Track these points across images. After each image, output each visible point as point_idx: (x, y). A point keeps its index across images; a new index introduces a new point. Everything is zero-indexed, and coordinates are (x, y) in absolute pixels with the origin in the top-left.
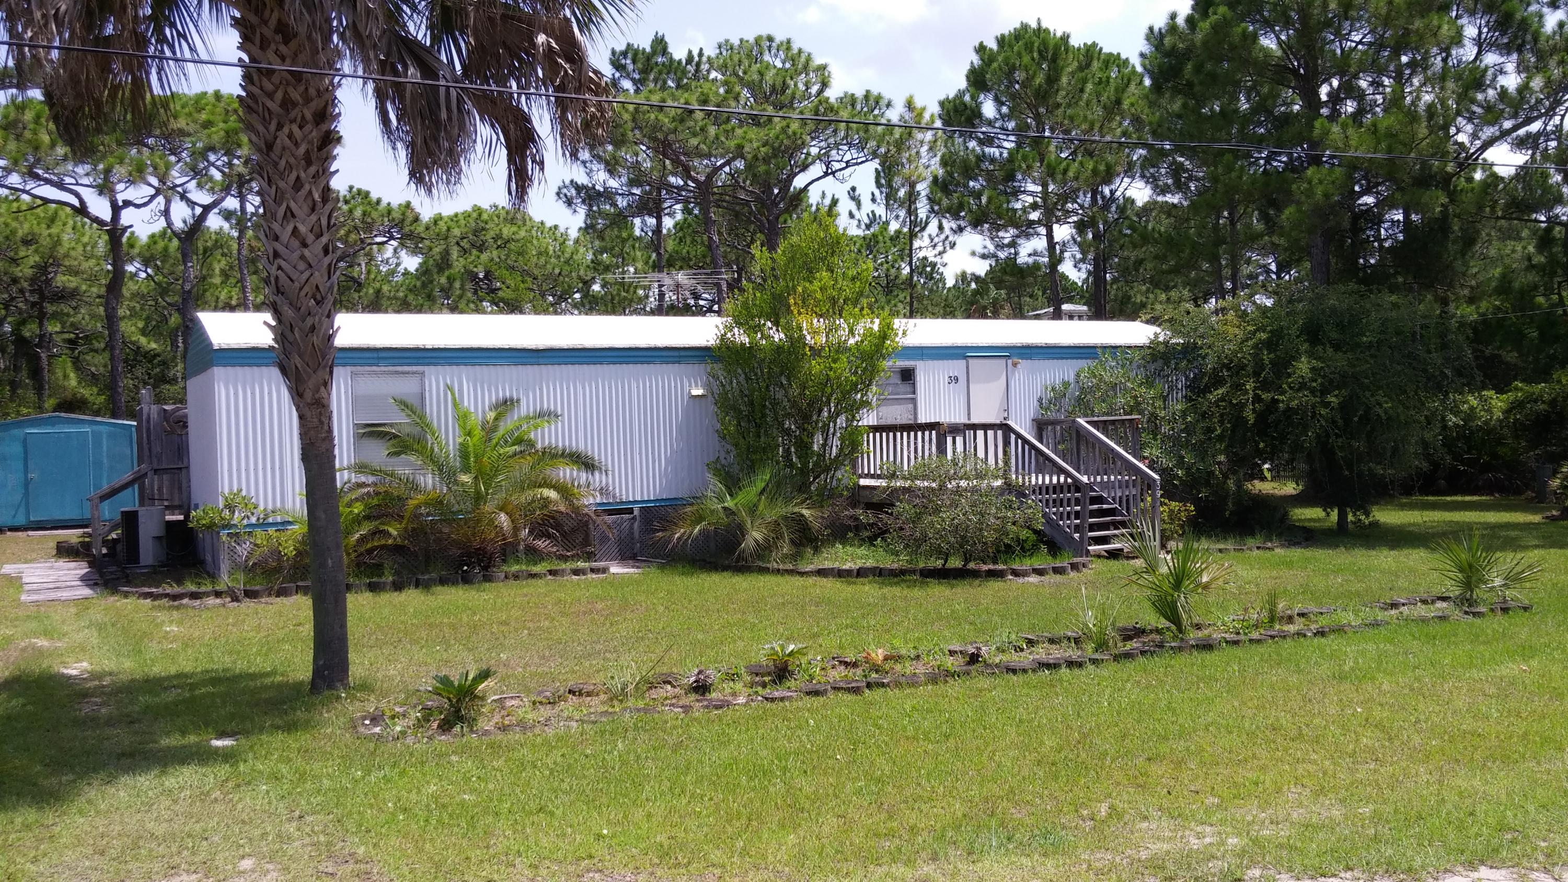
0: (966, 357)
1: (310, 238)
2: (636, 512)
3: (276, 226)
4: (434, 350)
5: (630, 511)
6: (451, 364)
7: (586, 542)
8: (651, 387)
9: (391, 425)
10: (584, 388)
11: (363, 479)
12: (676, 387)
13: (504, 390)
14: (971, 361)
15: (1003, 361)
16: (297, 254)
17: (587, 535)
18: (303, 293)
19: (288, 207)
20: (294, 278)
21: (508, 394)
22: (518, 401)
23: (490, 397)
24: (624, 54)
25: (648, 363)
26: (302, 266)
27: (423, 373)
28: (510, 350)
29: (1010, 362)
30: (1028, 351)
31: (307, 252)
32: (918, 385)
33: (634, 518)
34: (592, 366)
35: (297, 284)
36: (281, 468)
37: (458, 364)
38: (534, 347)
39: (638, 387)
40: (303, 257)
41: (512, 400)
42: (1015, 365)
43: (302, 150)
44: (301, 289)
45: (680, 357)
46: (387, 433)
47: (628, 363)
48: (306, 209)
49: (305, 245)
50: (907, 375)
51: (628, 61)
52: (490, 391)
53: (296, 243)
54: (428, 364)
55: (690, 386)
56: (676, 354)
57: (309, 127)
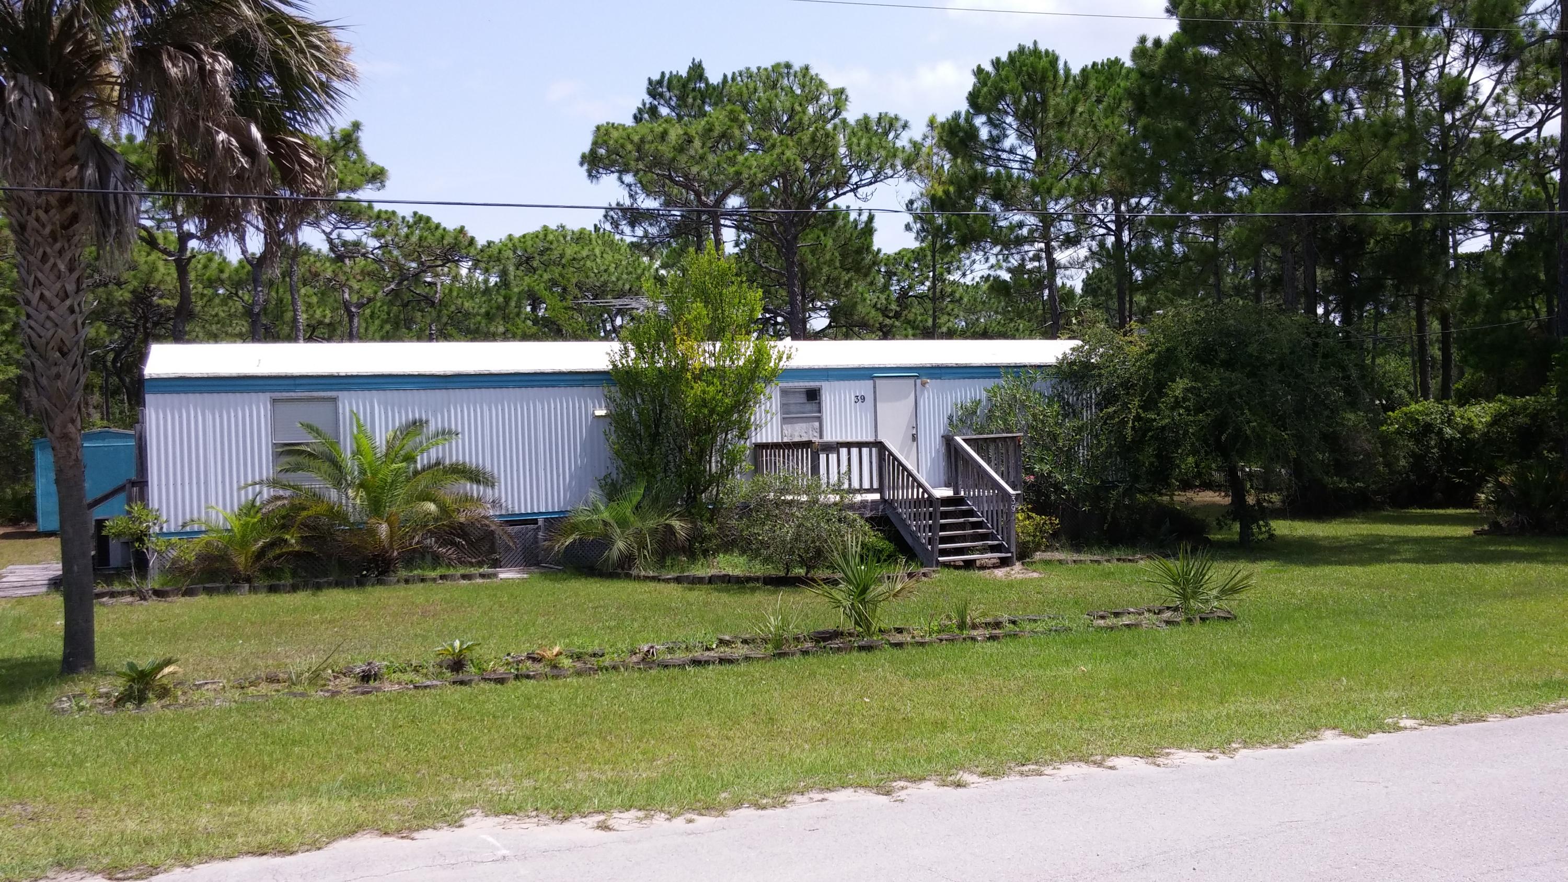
0: (873, 378)
1: (56, 302)
2: (540, 523)
3: (27, 292)
4: (347, 377)
5: (535, 522)
6: (363, 390)
7: (492, 550)
8: (555, 408)
9: (307, 444)
10: (490, 410)
11: (281, 493)
12: (580, 408)
13: (413, 412)
14: (878, 381)
15: (912, 381)
16: (44, 315)
17: (493, 544)
18: (50, 347)
19: (36, 277)
20: (42, 334)
21: (417, 416)
22: (427, 422)
23: (400, 419)
24: (660, 83)
25: (553, 386)
26: (49, 324)
27: (334, 400)
28: (420, 376)
29: (919, 381)
30: (936, 371)
31: (52, 314)
32: (824, 404)
33: (539, 528)
34: (498, 390)
35: (44, 341)
36: (206, 483)
37: (369, 390)
38: (442, 373)
39: (543, 409)
40: (48, 317)
41: (421, 421)
42: (923, 384)
43: (47, 230)
44: (48, 343)
45: (584, 380)
46: (303, 452)
47: (532, 387)
48: (52, 277)
49: (51, 308)
50: (813, 395)
51: (665, 90)
52: (399, 413)
53: (43, 306)
54: (341, 390)
55: (594, 407)
56: (580, 377)
57: (53, 212)
